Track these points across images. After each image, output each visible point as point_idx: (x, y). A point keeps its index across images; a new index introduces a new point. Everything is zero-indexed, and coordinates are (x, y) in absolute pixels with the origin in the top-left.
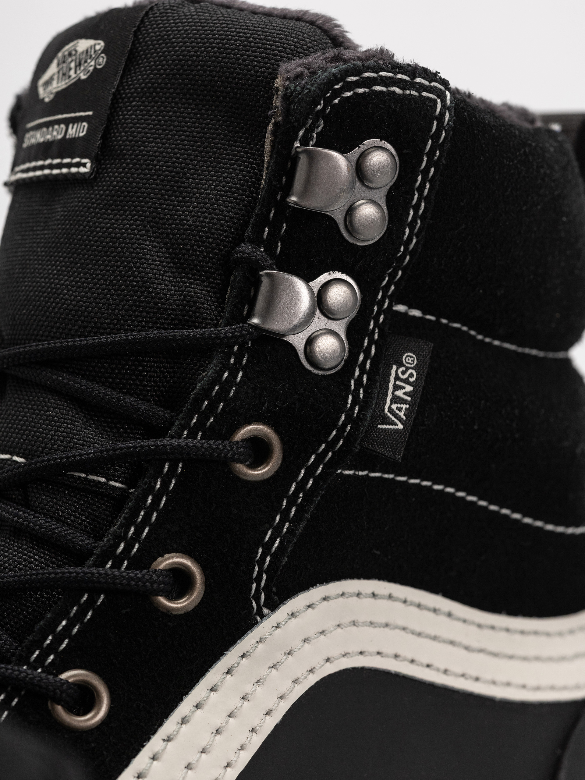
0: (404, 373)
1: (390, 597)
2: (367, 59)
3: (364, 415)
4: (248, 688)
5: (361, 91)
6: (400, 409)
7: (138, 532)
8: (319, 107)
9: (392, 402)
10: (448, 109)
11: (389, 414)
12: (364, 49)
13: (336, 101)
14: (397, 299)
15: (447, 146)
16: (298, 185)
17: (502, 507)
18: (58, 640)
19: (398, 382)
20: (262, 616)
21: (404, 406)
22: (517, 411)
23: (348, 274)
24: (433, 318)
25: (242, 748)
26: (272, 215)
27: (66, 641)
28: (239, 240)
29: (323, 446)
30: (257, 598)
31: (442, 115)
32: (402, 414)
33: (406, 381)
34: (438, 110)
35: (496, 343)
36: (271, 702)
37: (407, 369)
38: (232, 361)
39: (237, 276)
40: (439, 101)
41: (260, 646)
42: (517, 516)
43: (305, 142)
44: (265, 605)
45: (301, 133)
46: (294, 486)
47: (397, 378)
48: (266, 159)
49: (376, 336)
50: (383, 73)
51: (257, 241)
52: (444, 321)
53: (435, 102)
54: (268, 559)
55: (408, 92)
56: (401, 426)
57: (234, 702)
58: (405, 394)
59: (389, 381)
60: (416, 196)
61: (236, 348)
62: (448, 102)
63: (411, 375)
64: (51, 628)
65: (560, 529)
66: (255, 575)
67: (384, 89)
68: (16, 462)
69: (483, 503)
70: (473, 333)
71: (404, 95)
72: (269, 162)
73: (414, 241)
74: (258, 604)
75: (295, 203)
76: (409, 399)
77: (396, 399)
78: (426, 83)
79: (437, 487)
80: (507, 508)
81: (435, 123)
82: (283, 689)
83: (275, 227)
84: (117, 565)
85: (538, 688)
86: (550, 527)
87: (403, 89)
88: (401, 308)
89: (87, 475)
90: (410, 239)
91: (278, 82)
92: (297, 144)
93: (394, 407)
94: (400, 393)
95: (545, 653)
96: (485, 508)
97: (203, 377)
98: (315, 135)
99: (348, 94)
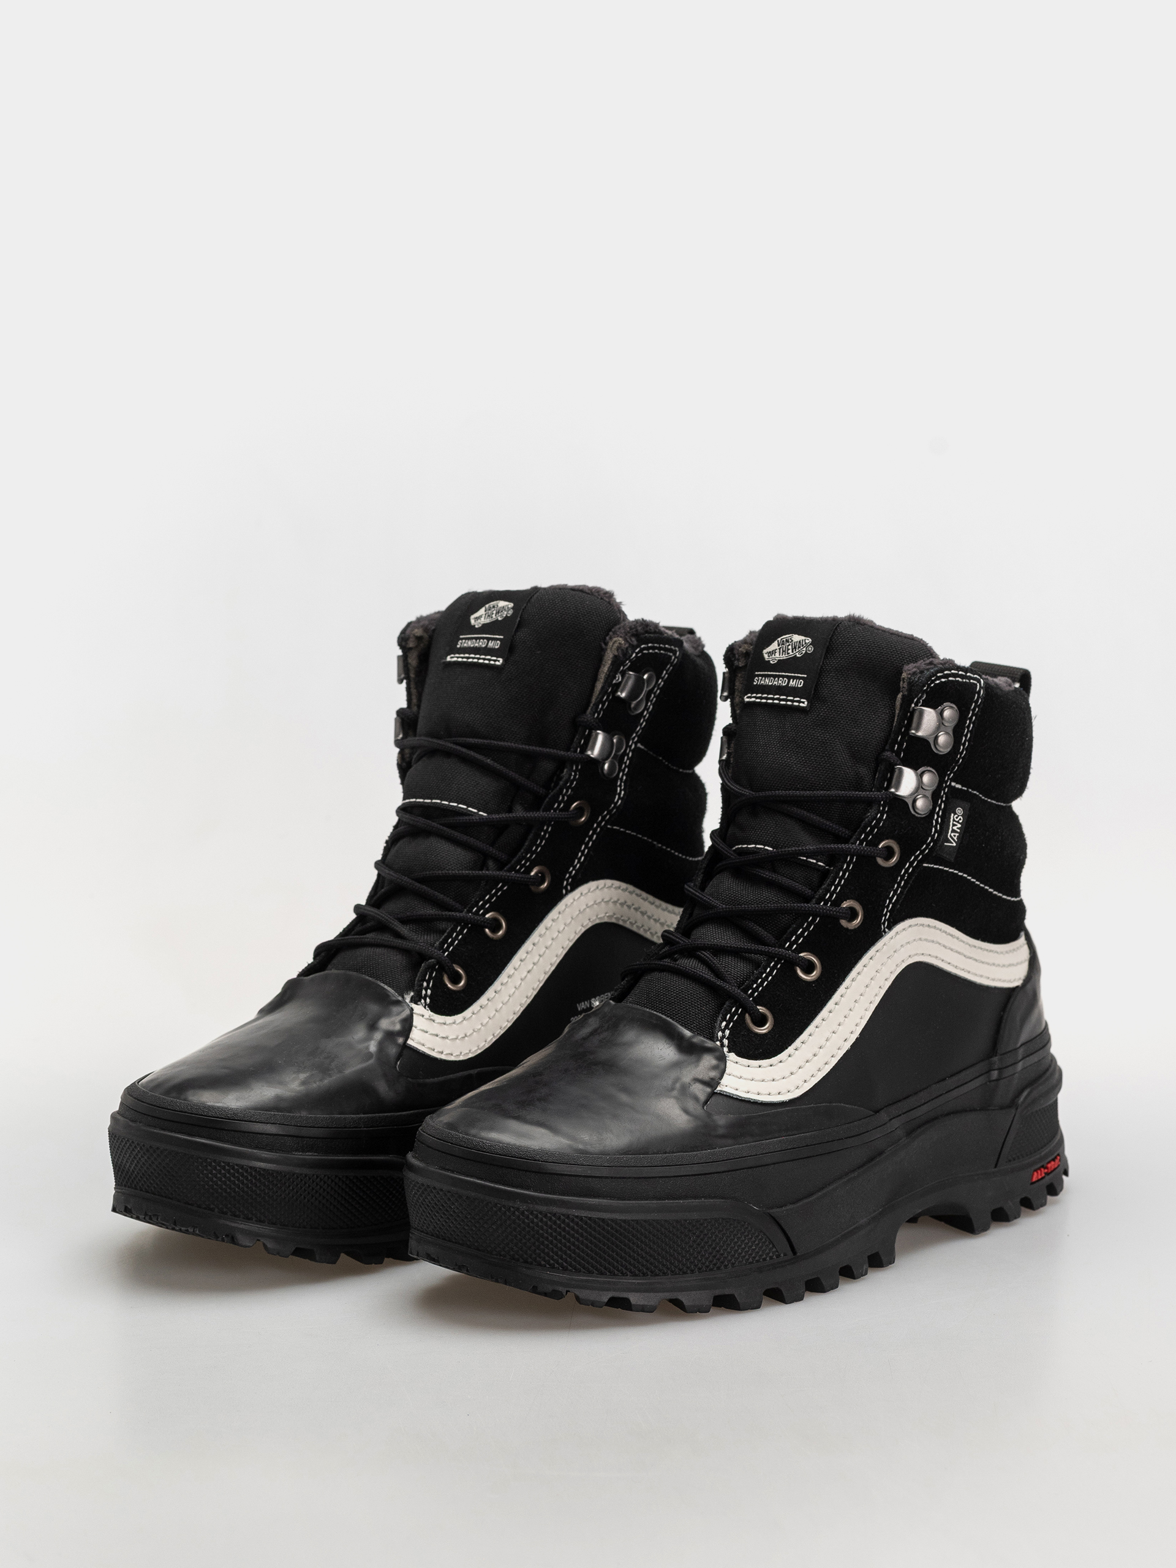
0: (957, 818)
1: (935, 927)
2: (945, 663)
3: (940, 839)
4: (879, 967)
5: (943, 680)
6: (955, 836)
7: (836, 889)
8: (925, 688)
9: (952, 832)
10: (982, 688)
11: (950, 838)
12: (942, 658)
13: (932, 685)
14: (952, 780)
15: (982, 706)
16: (914, 725)
17: (985, 885)
18: (798, 938)
19: (954, 823)
20: (885, 932)
21: (957, 835)
22: (1000, 838)
23: (933, 768)
24: (966, 789)
25: (876, 995)
26: (899, 739)
27: (802, 939)
28: (884, 750)
29: (918, 852)
30: (884, 924)
31: (980, 691)
32: (955, 838)
33: (958, 822)
34: (978, 689)
35: (989, 800)
36: (887, 975)
37: (959, 816)
38: (881, 808)
39: (882, 767)
40: (978, 684)
41: (885, 947)
42: (991, 890)
43: (916, 705)
44: (887, 928)
45: (915, 700)
46: (903, 871)
47: (954, 820)
48: (897, 712)
49: (944, 799)
50: (953, 671)
51: (892, 750)
52: (970, 790)
53: (976, 685)
54: (891, 905)
55: (964, 680)
56: (955, 844)
57: (873, 973)
58: (957, 828)
59: (950, 822)
60: (966, 731)
61: (882, 802)
62: (982, 685)
63: (960, 819)
64: (794, 932)
65: (1009, 898)
66: (884, 913)
67: (954, 679)
68: (767, 850)
69: (978, 883)
70: (981, 796)
71: (963, 682)
72: (899, 713)
73: (965, 752)
74: (884, 926)
75: (913, 733)
76: (959, 831)
77: (953, 831)
78: (972, 675)
79: (960, 874)
80: (988, 886)
81: (976, 695)
82: (892, 969)
83: (900, 744)
84: (825, 904)
85: (993, 980)
86: (1004, 897)
87: (962, 679)
88: (953, 784)
89: (807, 859)
90: (963, 751)
91: (904, 675)
92: (913, 705)
93: (952, 834)
94: (955, 828)
95: (997, 962)
96: (979, 885)
97: (868, 816)
98: (921, 701)
99: (938, 682)
